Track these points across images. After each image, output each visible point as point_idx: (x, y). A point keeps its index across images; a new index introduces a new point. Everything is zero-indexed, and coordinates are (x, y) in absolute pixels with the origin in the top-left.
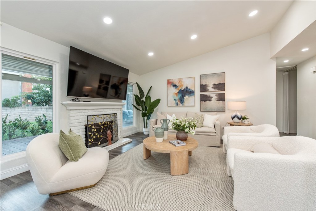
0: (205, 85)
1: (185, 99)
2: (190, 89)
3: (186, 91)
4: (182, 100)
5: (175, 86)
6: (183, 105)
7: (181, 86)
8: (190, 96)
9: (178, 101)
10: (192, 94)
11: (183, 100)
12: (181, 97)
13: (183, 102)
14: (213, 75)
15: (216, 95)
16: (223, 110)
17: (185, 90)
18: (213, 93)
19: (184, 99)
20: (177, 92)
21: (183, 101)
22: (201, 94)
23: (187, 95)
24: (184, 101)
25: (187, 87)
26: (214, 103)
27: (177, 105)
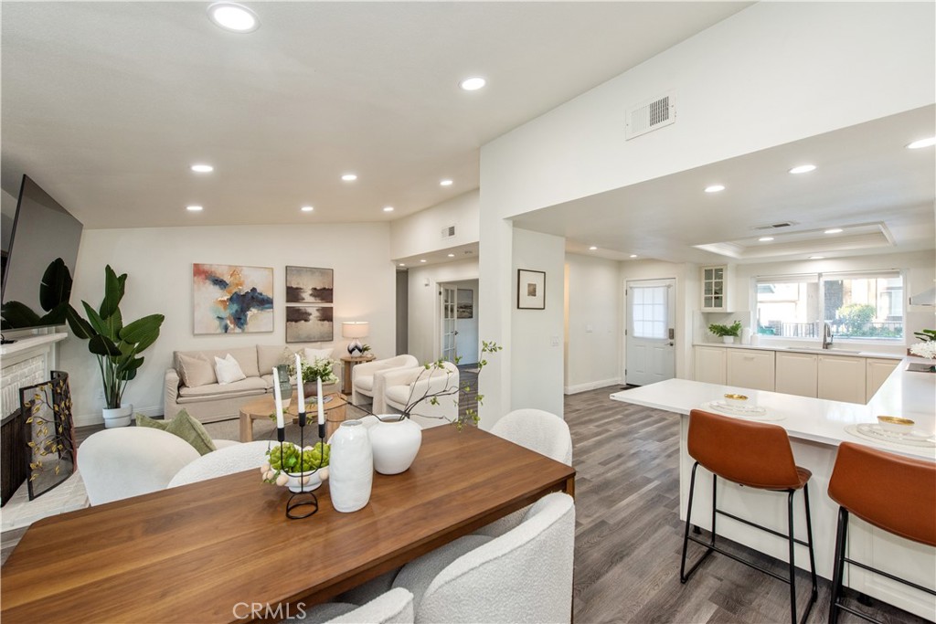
0: (297, 288)
1: (249, 316)
2: (261, 294)
3: (253, 298)
4: (239, 320)
5: (219, 282)
6: (243, 330)
7: (237, 285)
8: (262, 310)
9: (228, 322)
10: (267, 306)
11: (243, 317)
12: (237, 311)
13: (242, 324)
14: (312, 270)
15: (318, 310)
16: (329, 338)
17: (250, 296)
18: (311, 305)
19: (246, 316)
20: (225, 298)
21: (242, 321)
22: (287, 307)
23: (254, 307)
24: (245, 320)
25: (254, 290)
26: (313, 325)
27: (226, 332)
